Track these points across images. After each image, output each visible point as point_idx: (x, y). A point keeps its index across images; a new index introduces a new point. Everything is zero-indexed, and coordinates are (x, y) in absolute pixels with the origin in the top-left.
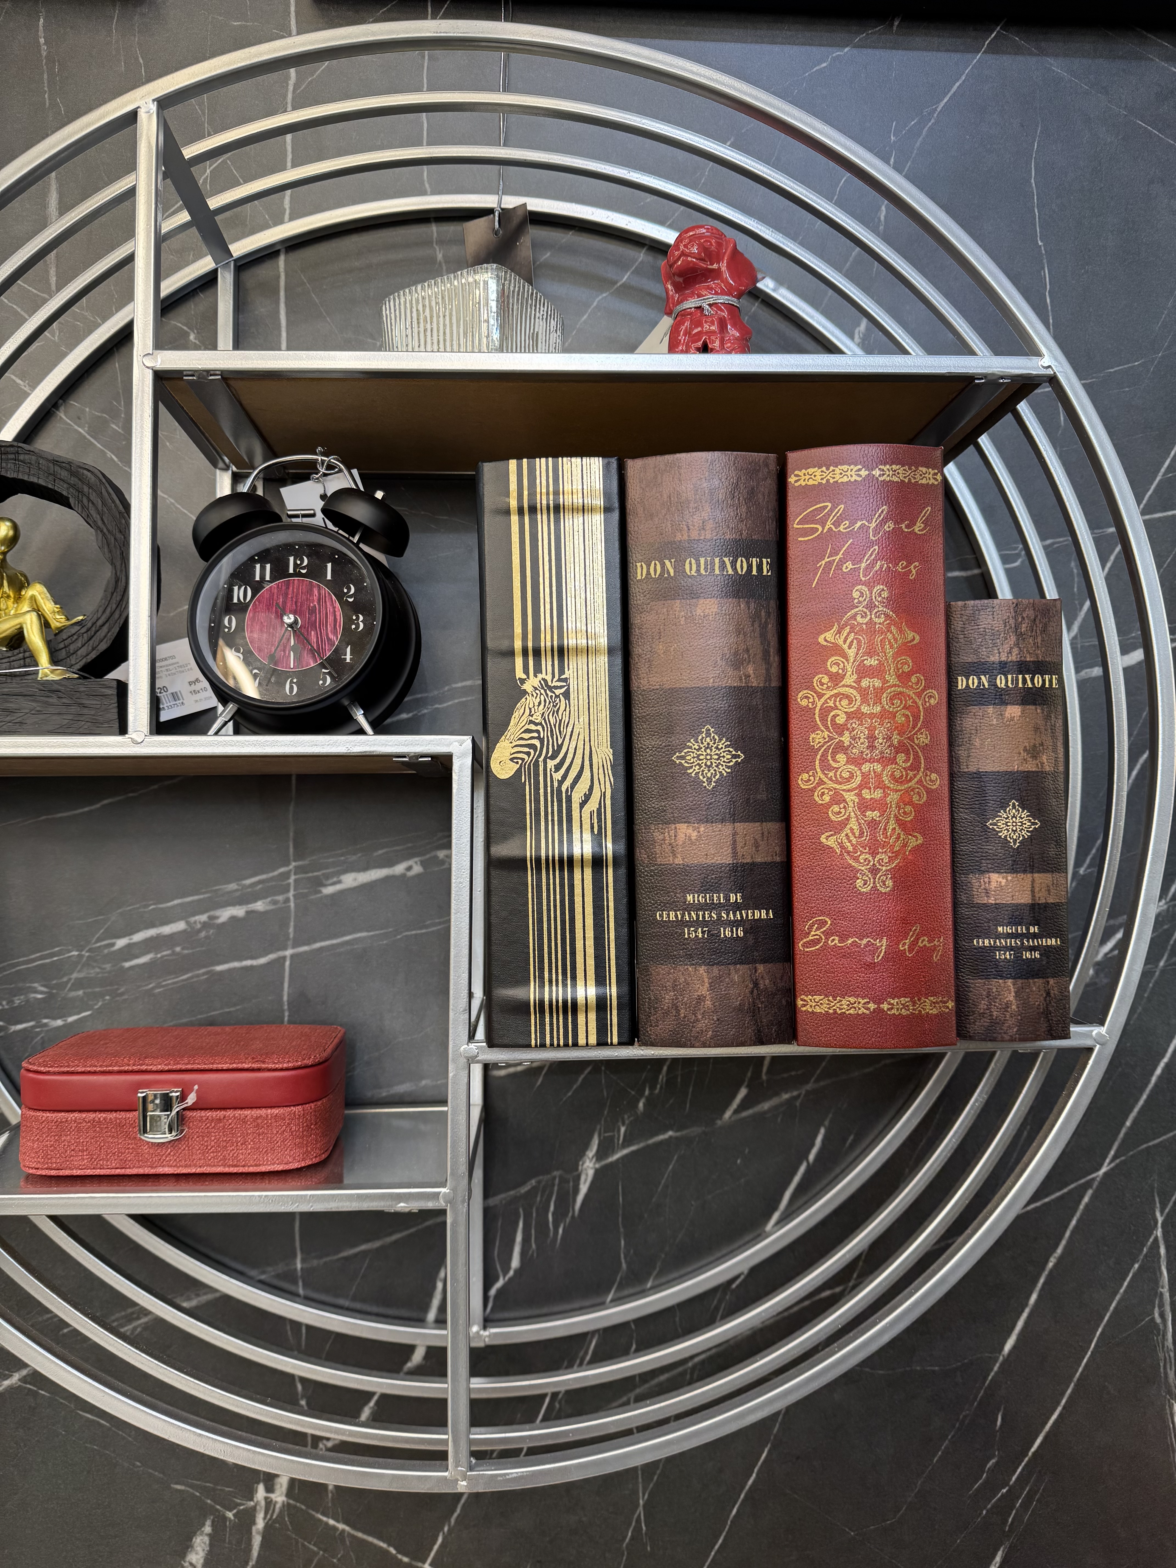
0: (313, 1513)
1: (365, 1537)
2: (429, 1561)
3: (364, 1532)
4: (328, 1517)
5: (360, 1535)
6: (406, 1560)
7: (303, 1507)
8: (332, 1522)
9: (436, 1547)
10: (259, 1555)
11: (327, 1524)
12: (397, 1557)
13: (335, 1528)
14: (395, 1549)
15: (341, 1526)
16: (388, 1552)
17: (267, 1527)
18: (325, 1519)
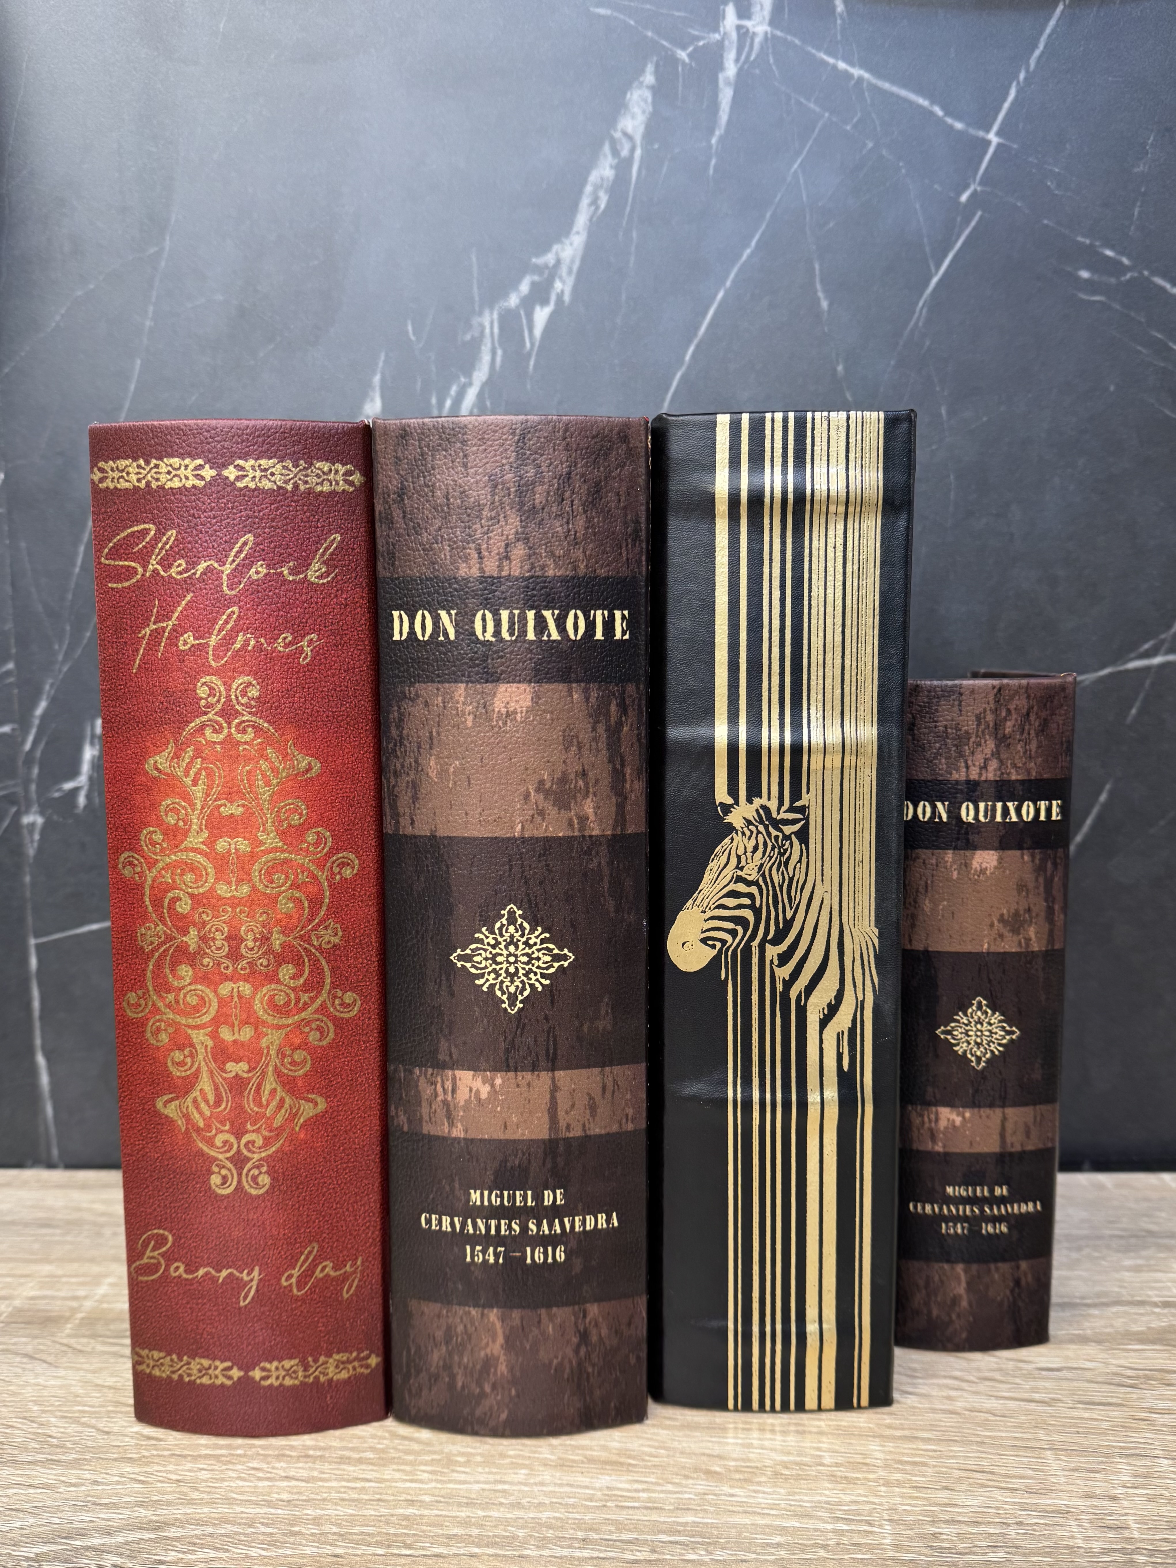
0: (814, 51)
1: (895, 89)
2: (995, 128)
3: (893, 82)
4: (836, 58)
5: (886, 86)
6: (959, 126)
7: (797, 42)
8: (842, 65)
9: (1006, 105)
10: (729, 122)
11: (834, 67)
12: (945, 123)
13: (848, 76)
14: (943, 108)
15: (857, 72)
16: (932, 113)
17: (740, 73)
18: (831, 61)
